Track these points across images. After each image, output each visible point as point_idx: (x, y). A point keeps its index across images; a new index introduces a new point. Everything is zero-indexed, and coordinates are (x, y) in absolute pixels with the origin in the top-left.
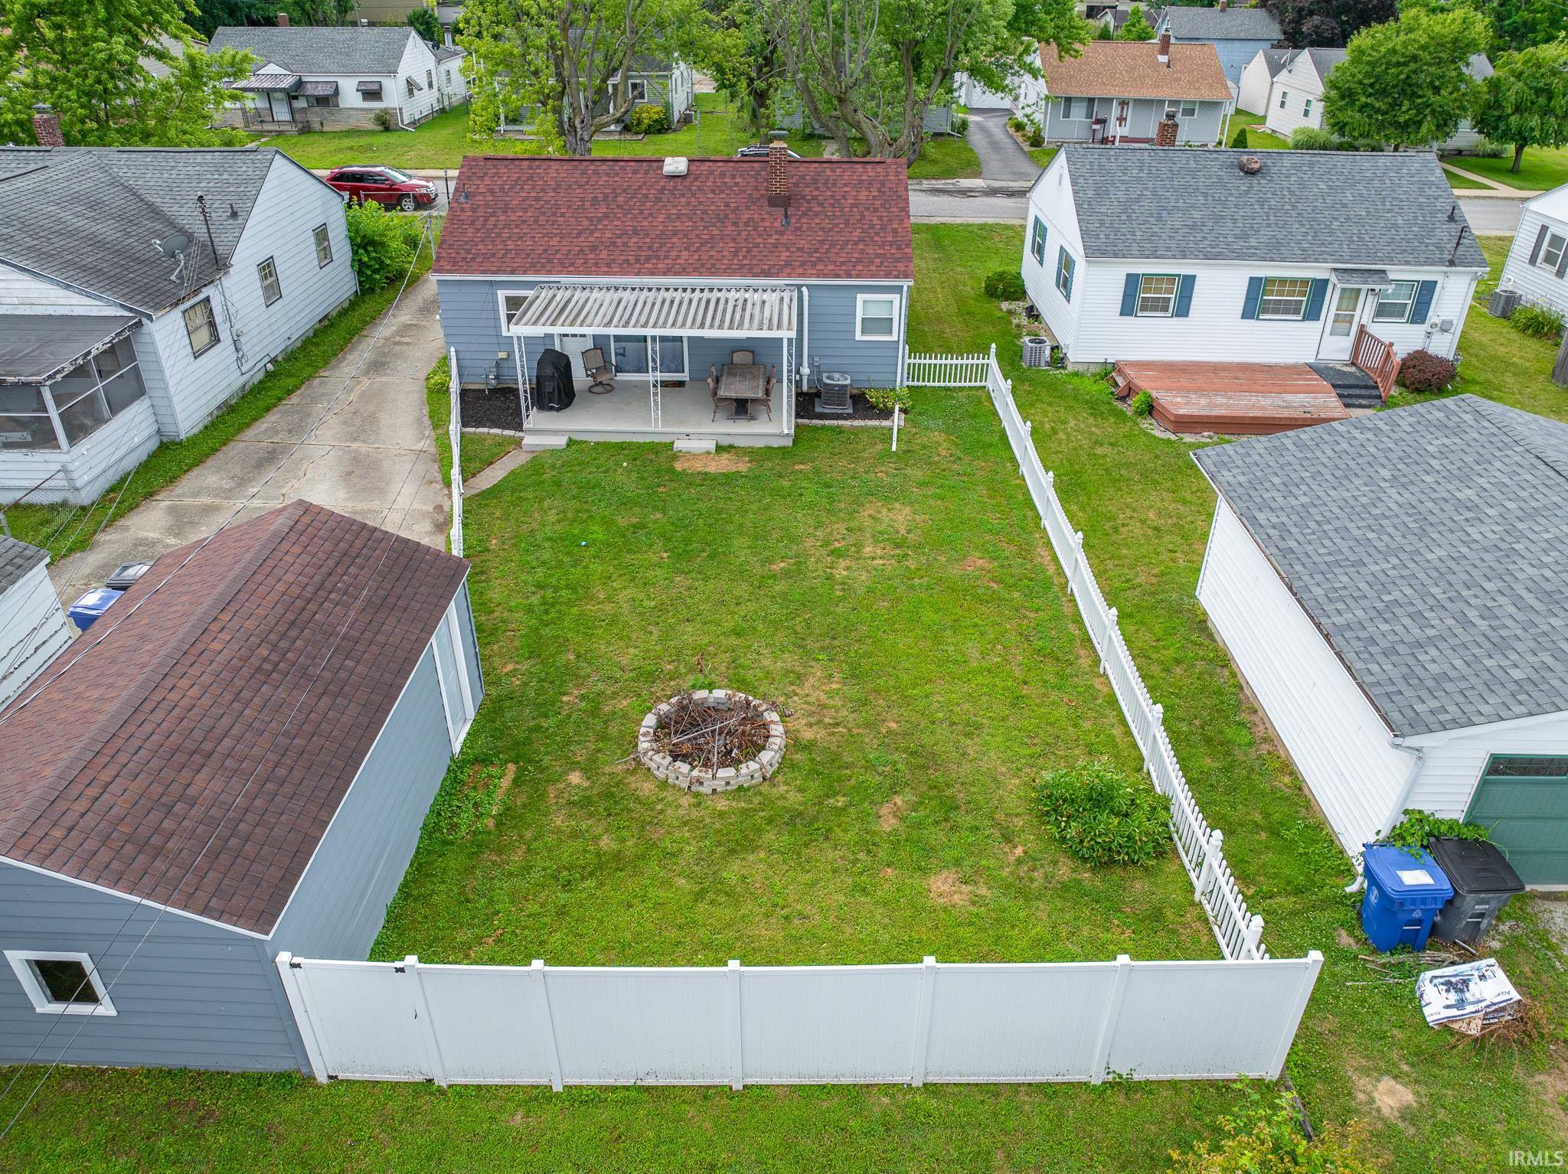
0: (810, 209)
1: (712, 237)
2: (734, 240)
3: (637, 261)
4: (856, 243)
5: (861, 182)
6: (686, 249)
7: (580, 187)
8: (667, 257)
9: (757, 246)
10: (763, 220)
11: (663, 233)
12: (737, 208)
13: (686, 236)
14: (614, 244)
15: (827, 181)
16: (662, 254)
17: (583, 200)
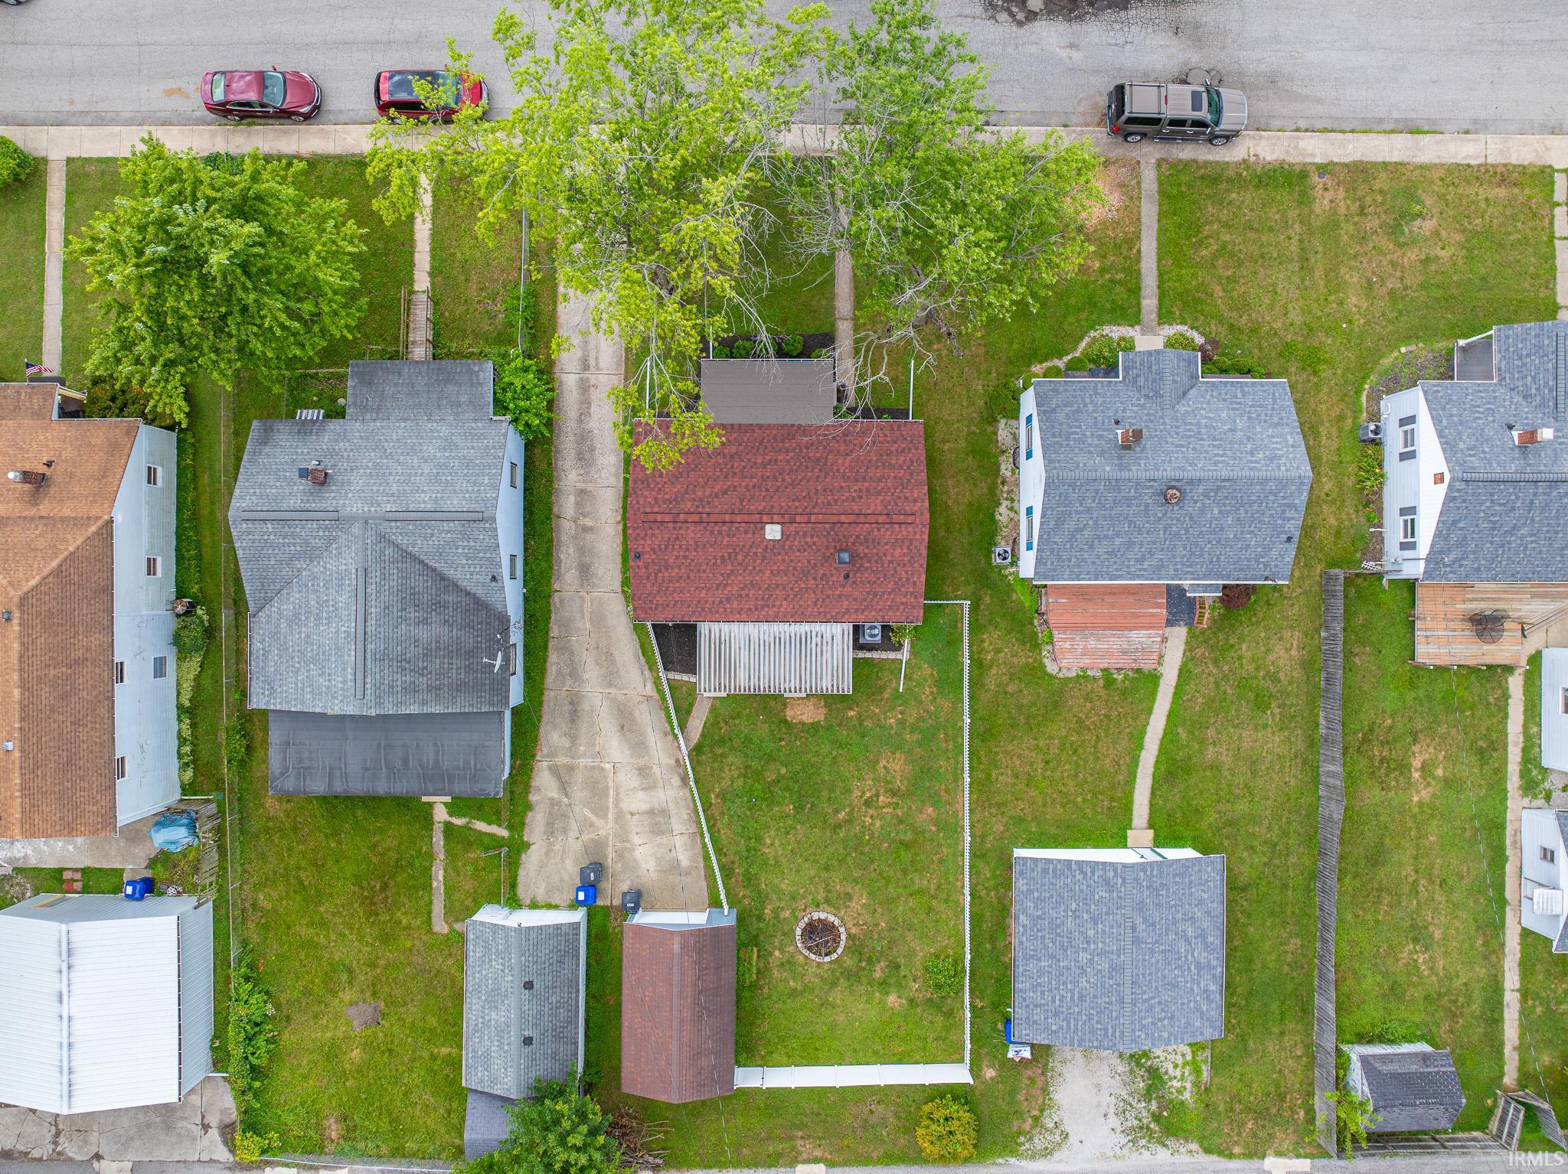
0: (862, 565)
1: (801, 589)
2: (814, 592)
3: (756, 609)
4: (890, 593)
5: (897, 540)
6: (785, 599)
7: (711, 546)
8: (774, 606)
9: (828, 596)
10: (832, 575)
11: (769, 585)
12: (815, 564)
13: (784, 589)
14: (740, 596)
15: (874, 540)
16: (770, 603)
17: (715, 558)
